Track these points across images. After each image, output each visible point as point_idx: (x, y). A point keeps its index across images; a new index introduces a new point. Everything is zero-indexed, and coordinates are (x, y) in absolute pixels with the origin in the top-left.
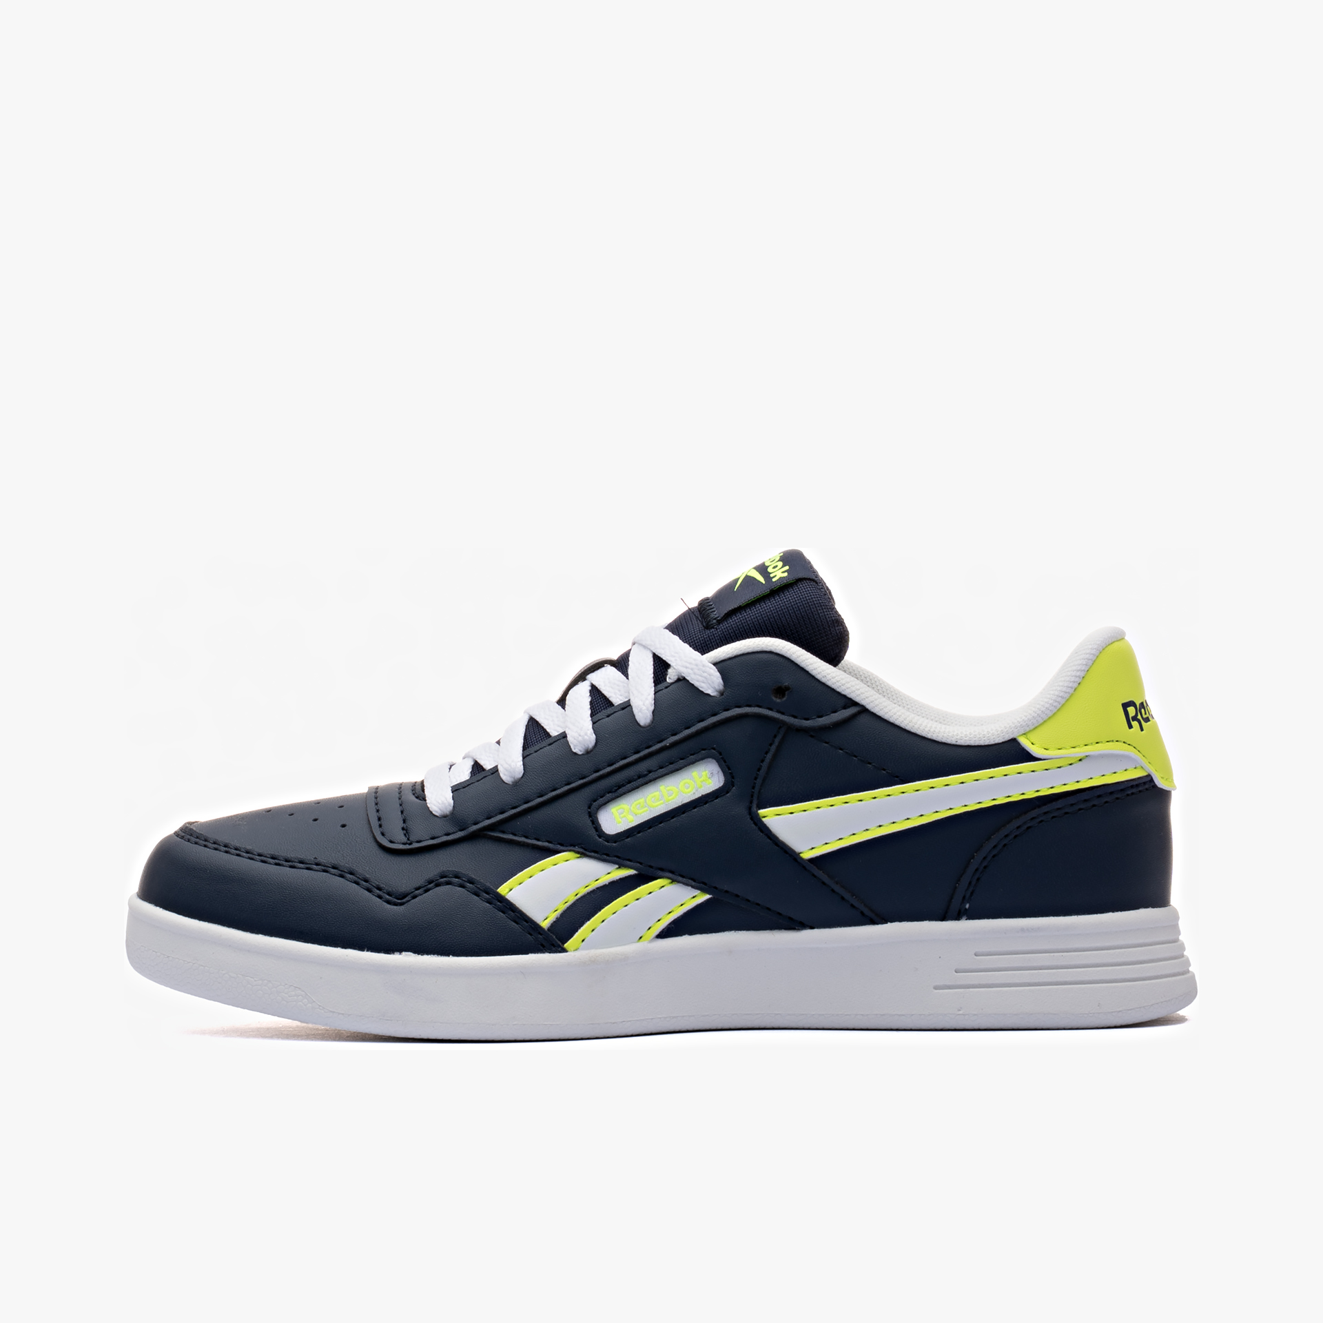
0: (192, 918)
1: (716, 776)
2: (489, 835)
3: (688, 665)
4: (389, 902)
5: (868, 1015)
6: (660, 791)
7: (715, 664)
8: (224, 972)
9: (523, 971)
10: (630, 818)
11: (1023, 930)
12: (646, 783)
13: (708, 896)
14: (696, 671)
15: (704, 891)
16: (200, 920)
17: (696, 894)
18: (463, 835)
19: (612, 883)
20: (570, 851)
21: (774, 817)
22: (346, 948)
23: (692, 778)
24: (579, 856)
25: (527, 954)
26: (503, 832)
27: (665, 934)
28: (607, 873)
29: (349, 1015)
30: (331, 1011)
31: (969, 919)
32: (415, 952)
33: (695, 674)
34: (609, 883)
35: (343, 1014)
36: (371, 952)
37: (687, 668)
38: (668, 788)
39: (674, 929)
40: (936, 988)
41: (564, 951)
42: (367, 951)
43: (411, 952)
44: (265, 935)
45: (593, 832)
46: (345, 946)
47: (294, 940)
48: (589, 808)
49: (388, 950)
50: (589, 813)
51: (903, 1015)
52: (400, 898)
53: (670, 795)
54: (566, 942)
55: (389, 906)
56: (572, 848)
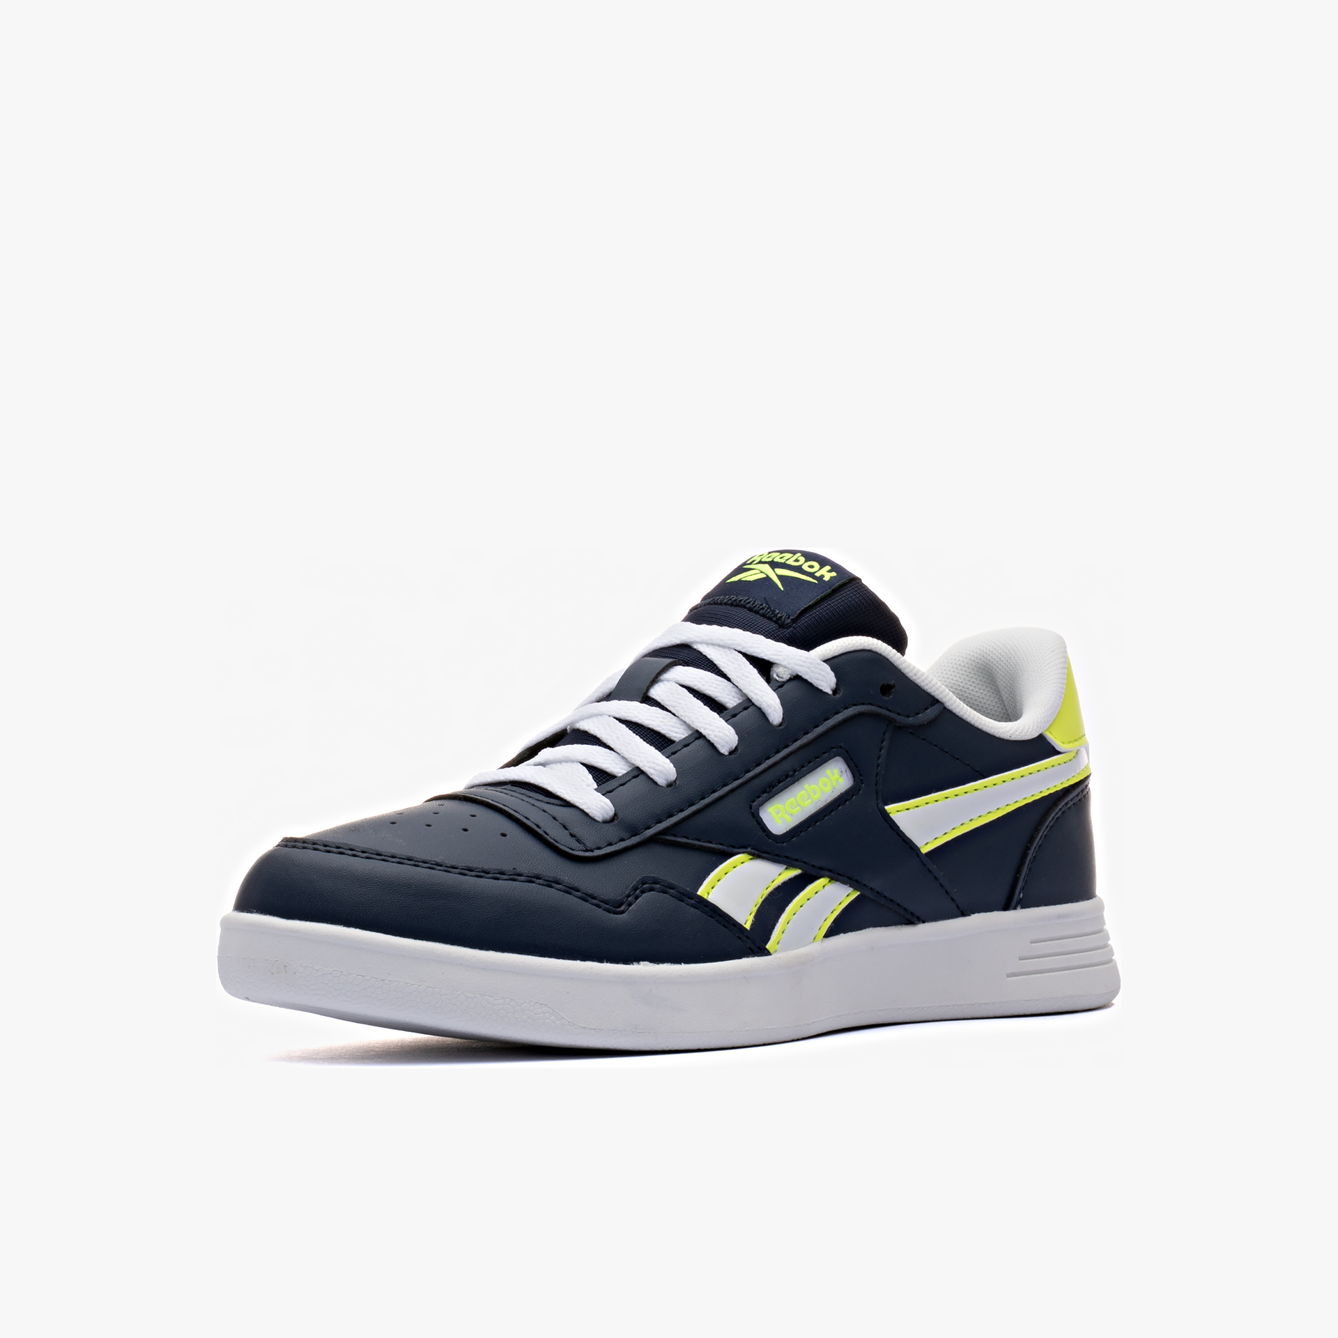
0: (404, 937)
1: (845, 774)
2: (667, 840)
3: (803, 664)
4: (609, 911)
5: (962, 1005)
6: (805, 790)
7: (825, 661)
8: (458, 992)
9: (745, 976)
10: (788, 819)
11: (1059, 917)
12: (793, 783)
13: (859, 893)
14: (813, 669)
15: (856, 889)
16: (415, 939)
17: (850, 892)
18: (639, 840)
19: (785, 884)
20: (744, 853)
21: (898, 812)
22: (584, 961)
23: (827, 777)
24: (751, 857)
25: (741, 958)
26: (675, 836)
27: (833, 931)
28: (782, 874)
29: (601, 1030)
30: (582, 1027)
31: (1025, 908)
32: (651, 962)
33: (812, 672)
34: (782, 884)
35: (594, 1029)
36: (611, 963)
37: (802, 666)
38: (811, 787)
39: (837, 928)
40: (1009, 976)
41: (768, 953)
42: (607, 962)
43: (648, 961)
44: (496, 951)
45: (761, 833)
46: (584, 958)
47: (528, 955)
48: (751, 808)
49: (627, 960)
50: (752, 813)
51: (988, 1004)
52: (615, 906)
53: (815, 793)
54: (767, 943)
55: (612, 915)
56: (744, 850)
